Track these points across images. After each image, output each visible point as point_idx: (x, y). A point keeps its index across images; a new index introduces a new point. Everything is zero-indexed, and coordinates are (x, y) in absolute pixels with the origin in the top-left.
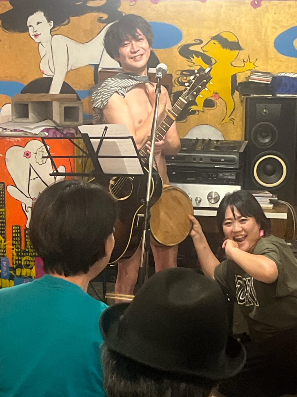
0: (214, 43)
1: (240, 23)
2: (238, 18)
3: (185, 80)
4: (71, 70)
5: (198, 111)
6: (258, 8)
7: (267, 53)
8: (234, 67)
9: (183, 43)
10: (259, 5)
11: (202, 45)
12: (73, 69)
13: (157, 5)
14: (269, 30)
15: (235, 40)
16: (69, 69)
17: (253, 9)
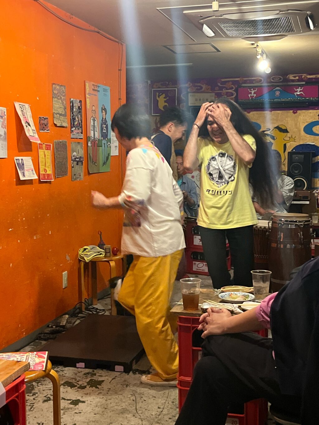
0: (276, 130)
1: (287, 121)
2: (286, 119)
6: (296, 114)
7: (300, 133)
8: (285, 140)
10: (296, 113)
11: (270, 131)
13: (250, 114)
14: (301, 123)
15: (285, 128)
17: (293, 114)
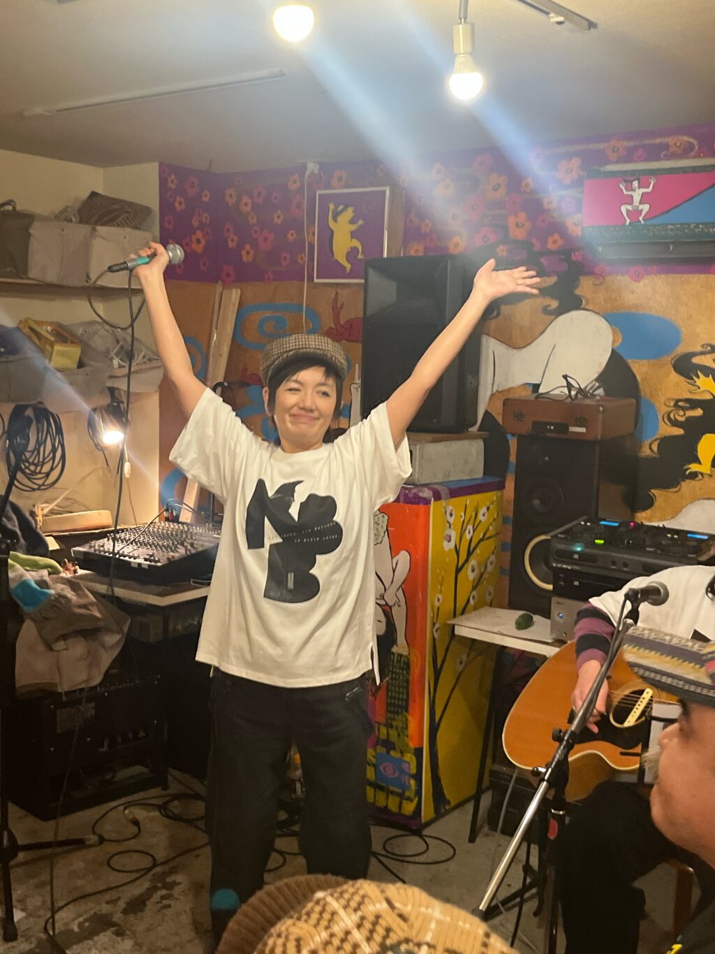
3: (682, 416)
4: (497, 391)
5: (702, 474)
9: (681, 349)
12: (500, 389)
16: (494, 391)
